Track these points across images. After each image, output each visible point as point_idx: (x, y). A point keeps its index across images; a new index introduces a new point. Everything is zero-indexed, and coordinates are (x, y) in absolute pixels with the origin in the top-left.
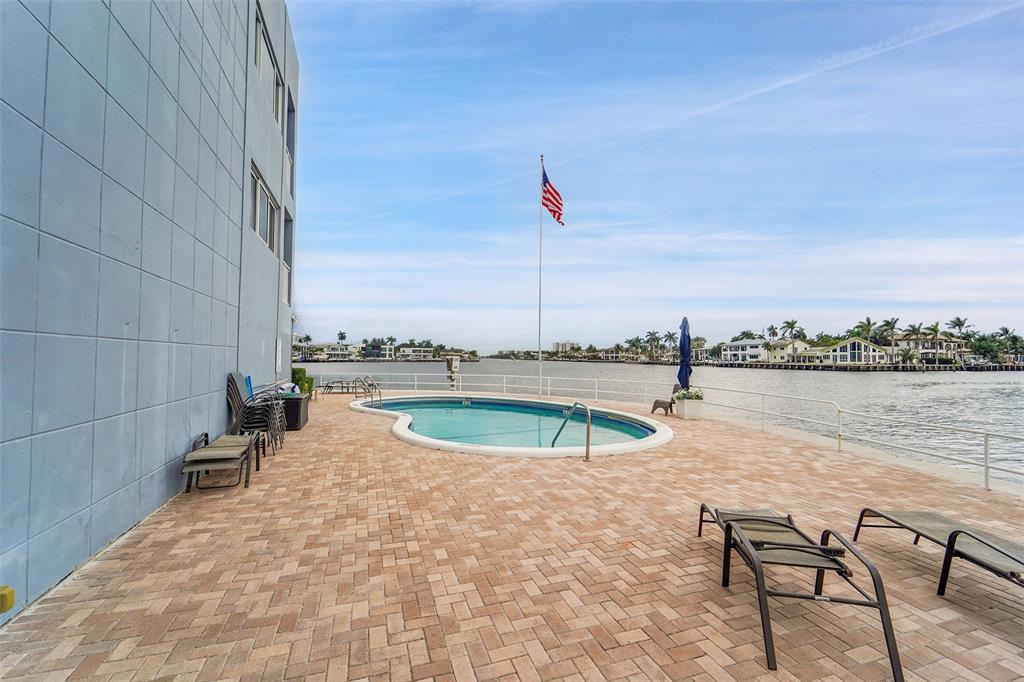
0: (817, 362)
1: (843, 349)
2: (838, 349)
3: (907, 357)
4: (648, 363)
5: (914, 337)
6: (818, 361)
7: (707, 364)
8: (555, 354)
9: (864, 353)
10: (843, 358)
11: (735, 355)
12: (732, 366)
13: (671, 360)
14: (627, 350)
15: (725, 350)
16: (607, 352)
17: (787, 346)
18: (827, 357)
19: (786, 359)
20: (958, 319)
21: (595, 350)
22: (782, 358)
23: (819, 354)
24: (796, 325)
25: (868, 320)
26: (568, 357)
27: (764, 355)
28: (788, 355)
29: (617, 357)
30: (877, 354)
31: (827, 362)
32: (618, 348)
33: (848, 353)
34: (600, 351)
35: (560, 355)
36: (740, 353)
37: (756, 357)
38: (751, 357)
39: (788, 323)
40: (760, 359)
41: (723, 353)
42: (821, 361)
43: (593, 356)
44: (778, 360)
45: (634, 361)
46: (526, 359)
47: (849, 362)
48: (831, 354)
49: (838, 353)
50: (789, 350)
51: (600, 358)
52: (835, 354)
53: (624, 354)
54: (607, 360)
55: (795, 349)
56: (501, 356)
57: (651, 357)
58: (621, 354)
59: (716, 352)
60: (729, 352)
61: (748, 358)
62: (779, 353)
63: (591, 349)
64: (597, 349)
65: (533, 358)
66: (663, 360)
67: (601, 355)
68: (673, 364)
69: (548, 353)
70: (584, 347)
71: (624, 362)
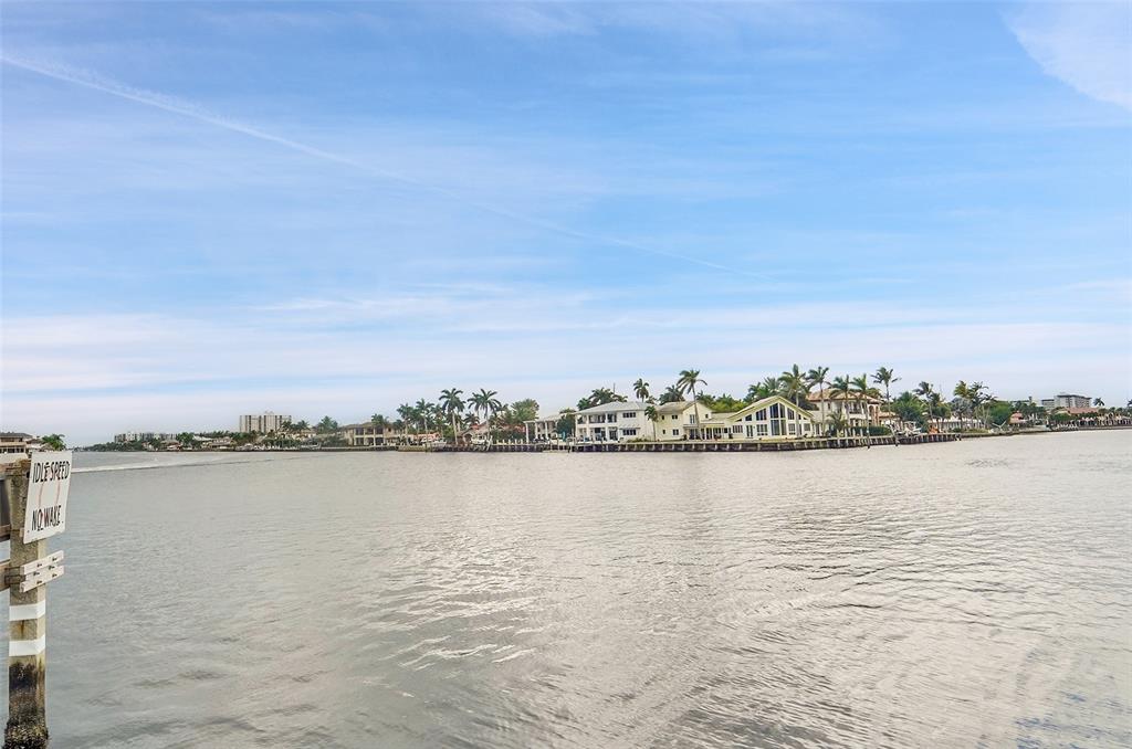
0: (725, 438)
1: (761, 415)
2: (754, 417)
3: (838, 425)
4: (445, 450)
5: (842, 395)
6: (726, 436)
7: (555, 448)
8: (250, 437)
9: (788, 422)
10: (762, 429)
11: (597, 430)
12: (599, 449)
13: (490, 442)
14: (398, 426)
15: (580, 421)
16: (359, 430)
17: (681, 411)
18: (738, 429)
19: (682, 433)
20: (883, 370)
21: (335, 428)
22: (676, 432)
23: (728, 425)
24: (697, 378)
25: (796, 370)
26: (279, 443)
27: (646, 428)
28: (685, 428)
29: (379, 441)
30: (802, 422)
31: (741, 438)
32: (380, 424)
33: (768, 422)
34: (346, 429)
35: (260, 439)
36: (606, 426)
37: (633, 432)
38: (627, 432)
39: (687, 374)
40: (639, 435)
41: (578, 426)
42: (731, 437)
43: (330, 438)
44: (670, 437)
45: (416, 447)
46: (181, 449)
47: (769, 438)
48: (744, 424)
49: (754, 422)
50: (685, 419)
51: (345, 443)
52: (749, 423)
53: (392, 434)
54: (359, 446)
55: (694, 418)
56: (122, 445)
57: (450, 438)
58: (386, 434)
59: (566, 425)
60: (588, 426)
61: (620, 434)
62: (670, 424)
63: (326, 425)
64: (340, 425)
65: (197, 446)
66: (475, 441)
67: (347, 436)
68: (494, 449)
69: (235, 436)
70: (313, 422)
71: (392, 449)
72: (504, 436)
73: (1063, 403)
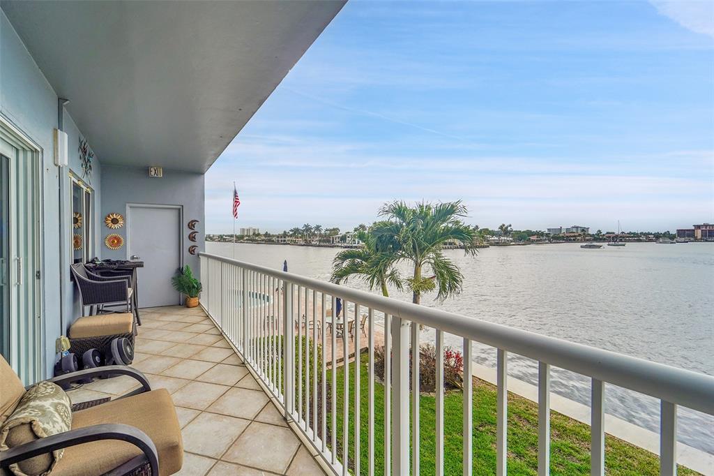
4: (304, 245)
7: (338, 246)
8: (242, 237)
11: (354, 240)
13: (318, 243)
14: (291, 236)
15: (348, 237)
16: (278, 237)
21: (269, 235)
26: (251, 240)
29: (285, 241)
32: (285, 235)
34: (274, 236)
35: (245, 238)
41: (348, 239)
43: (268, 239)
45: (295, 243)
46: (219, 241)
51: (273, 241)
53: (289, 238)
54: (278, 243)
57: (306, 241)
58: (287, 239)
59: (344, 238)
63: (266, 235)
64: (271, 234)
65: (225, 240)
66: (313, 243)
67: (274, 239)
68: (319, 246)
69: (237, 237)
70: (262, 232)
71: (289, 244)
72: (324, 241)
73: (574, 230)
